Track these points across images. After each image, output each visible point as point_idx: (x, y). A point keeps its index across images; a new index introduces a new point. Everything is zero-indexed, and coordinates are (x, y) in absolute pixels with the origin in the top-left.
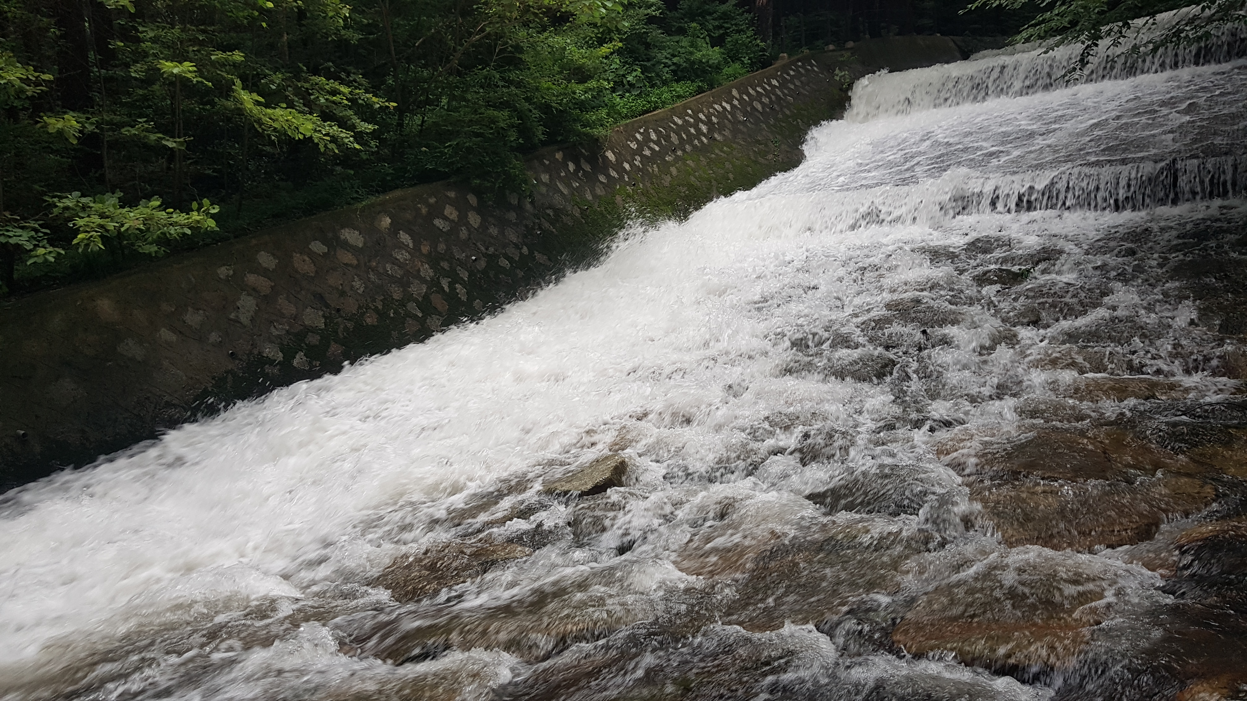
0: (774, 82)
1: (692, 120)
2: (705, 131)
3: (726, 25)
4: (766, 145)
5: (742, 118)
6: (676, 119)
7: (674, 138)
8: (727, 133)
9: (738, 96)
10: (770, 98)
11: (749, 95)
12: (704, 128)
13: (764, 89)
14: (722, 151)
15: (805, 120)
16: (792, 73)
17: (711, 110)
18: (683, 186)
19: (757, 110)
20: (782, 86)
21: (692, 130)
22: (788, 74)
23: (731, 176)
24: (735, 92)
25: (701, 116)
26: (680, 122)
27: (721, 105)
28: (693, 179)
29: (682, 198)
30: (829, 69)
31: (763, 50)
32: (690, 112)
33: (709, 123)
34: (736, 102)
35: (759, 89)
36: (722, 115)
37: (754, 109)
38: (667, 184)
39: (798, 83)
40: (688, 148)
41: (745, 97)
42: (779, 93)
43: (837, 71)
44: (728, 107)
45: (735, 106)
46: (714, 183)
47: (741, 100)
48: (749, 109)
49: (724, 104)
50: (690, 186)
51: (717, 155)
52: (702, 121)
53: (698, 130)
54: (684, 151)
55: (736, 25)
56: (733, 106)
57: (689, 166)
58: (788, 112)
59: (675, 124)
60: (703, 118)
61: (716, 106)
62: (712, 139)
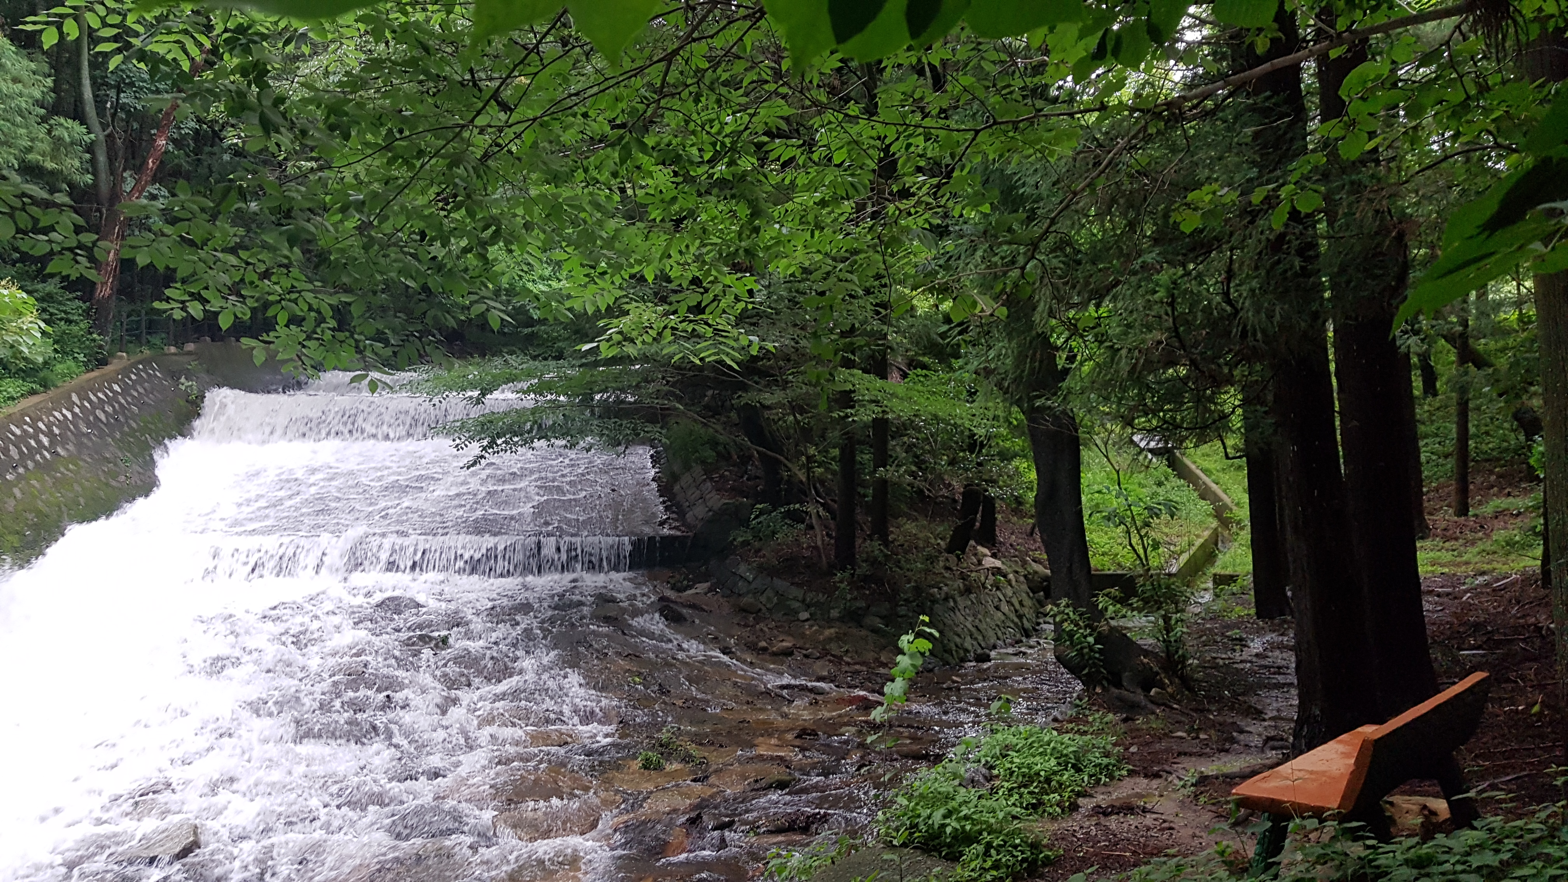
0: (116, 387)
1: (31, 430)
2: (46, 444)
4: (115, 465)
5: (85, 430)
6: (13, 428)
7: (14, 452)
8: (71, 447)
9: (78, 403)
10: (113, 407)
11: (90, 401)
12: (45, 441)
13: (106, 395)
14: (68, 470)
15: (154, 435)
16: (133, 377)
17: (51, 419)
18: (31, 511)
19: (101, 420)
20: (125, 392)
21: (33, 443)
22: (130, 379)
23: (82, 501)
24: (75, 398)
25: (40, 425)
26: (18, 432)
27: (61, 412)
28: (40, 503)
30: (174, 376)
32: (27, 419)
33: (50, 434)
34: (77, 410)
35: (100, 395)
36: (63, 424)
37: (96, 418)
38: (11, 509)
39: (141, 390)
40: (30, 464)
41: (87, 404)
42: (123, 401)
43: (183, 380)
44: (69, 415)
45: (77, 414)
46: (64, 508)
47: (82, 407)
48: (91, 418)
49: (64, 411)
50: (39, 513)
51: (62, 473)
52: (43, 432)
53: (39, 442)
54: (26, 467)
56: (74, 414)
57: (34, 487)
58: (134, 425)
59: (13, 434)
60: (43, 427)
61: (56, 414)
62: (55, 454)
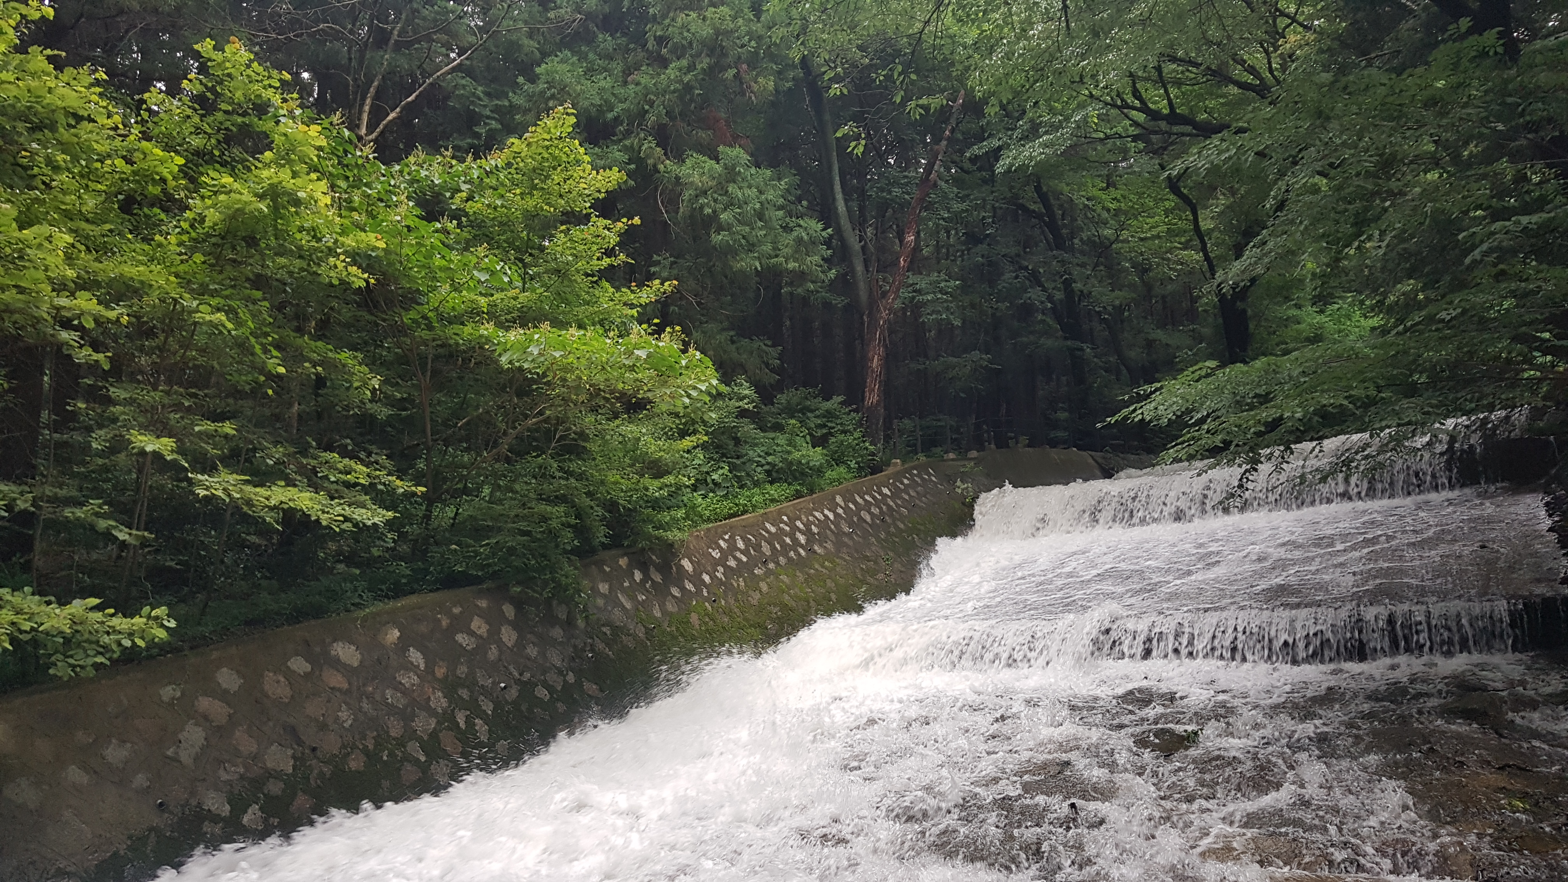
0: (886, 491)
1: (787, 528)
2: (803, 542)
3: (829, 424)
4: (876, 562)
5: (847, 529)
6: (768, 525)
7: (766, 548)
8: (829, 545)
9: (843, 504)
10: (881, 509)
11: (855, 503)
12: (802, 539)
13: (874, 498)
14: (823, 567)
15: (922, 536)
16: (906, 481)
17: (811, 518)
18: (775, 605)
19: (865, 521)
20: (894, 496)
21: (788, 540)
22: (902, 483)
23: (833, 596)
24: (839, 499)
25: (799, 524)
26: (773, 530)
27: (822, 513)
28: (787, 597)
29: (773, 621)
30: (950, 480)
31: (873, 454)
32: (785, 518)
33: (808, 532)
34: (840, 511)
35: (867, 497)
36: (823, 524)
37: (861, 519)
38: (755, 602)
39: (913, 493)
40: (782, 560)
41: (851, 505)
42: (891, 503)
43: (959, 483)
44: (831, 516)
45: (839, 515)
46: (812, 603)
47: (846, 509)
48: (855, 519)
49: (826, 512)
50: (784, 607)
51: (817, 570)
52: (800, 531)
53: (795, 540)
54: (777, 563)
55: (841, 424)
56: (837, 515)
57: (783, 582)
58: (902, 526)
59: (768, 531)
60: (801, 526)
61: (817, 514)
62: (811, 551)
